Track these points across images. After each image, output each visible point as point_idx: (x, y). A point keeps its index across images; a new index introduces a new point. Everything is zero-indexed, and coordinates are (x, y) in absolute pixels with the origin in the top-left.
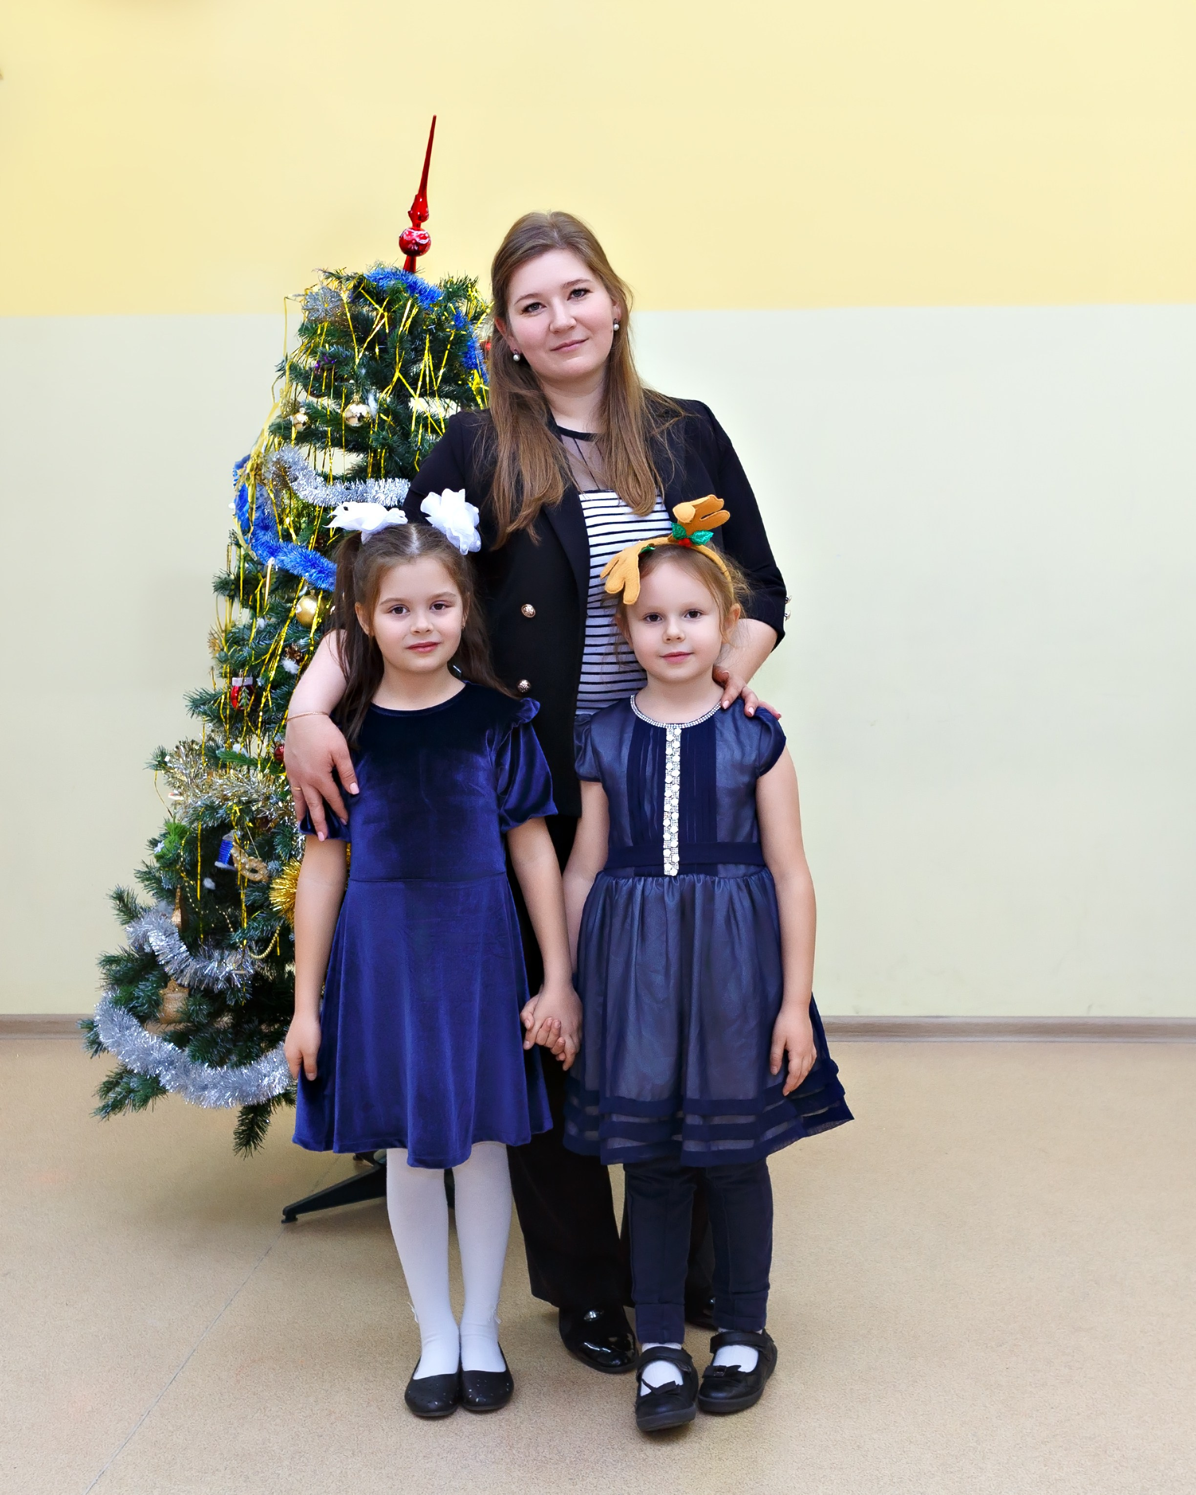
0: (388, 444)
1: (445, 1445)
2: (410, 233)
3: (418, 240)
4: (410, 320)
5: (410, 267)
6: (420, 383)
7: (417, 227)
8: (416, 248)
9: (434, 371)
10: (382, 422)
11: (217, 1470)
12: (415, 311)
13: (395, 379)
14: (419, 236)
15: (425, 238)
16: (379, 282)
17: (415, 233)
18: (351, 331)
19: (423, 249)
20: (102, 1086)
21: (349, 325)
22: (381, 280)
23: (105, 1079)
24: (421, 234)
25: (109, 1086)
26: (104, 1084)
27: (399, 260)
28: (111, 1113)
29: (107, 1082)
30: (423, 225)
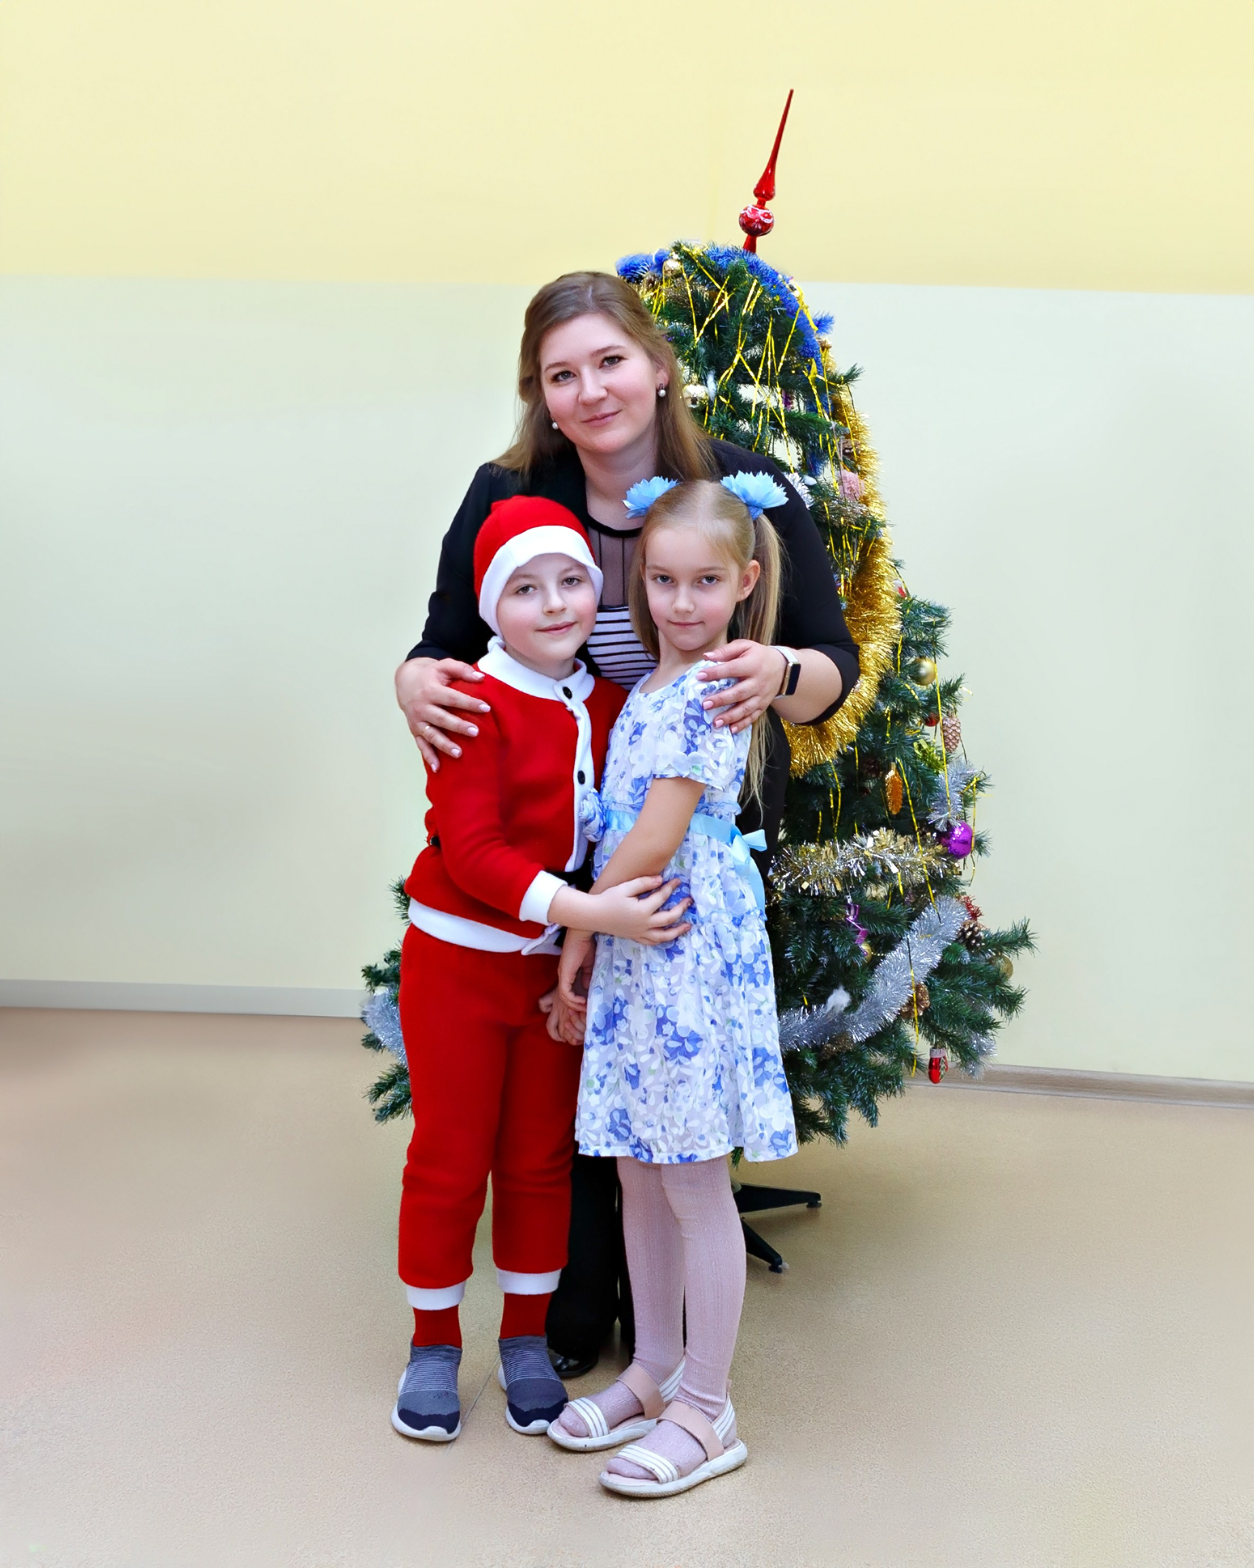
0: (726, 429)
1: (785, 1499)
2: (754, 211)
3: (762, 218)
4: (755, 300)
5: (751, 246)
6: (761, 369)
7: (761, 205)
8: (760, 227)
9: (775, 356)
10: (721, 404)
11: (543, 1509)
12: (759, 292)
13: (736, 362)
14: (763, 215)
15: (769, 217)
16: (718, 261)
17: (761, 212)
18: (691, 310)
19: (765, 228)
20: (375, 1087)
21: (689, 302)
22: (720, 259)
23: (377, 1081)
24: (765, 213)
25: (380, 1089)
26: (376, 1085)
27: (740, 238)
28: (389, 1117)
29: (379, 1083)
30: (768, 204)
